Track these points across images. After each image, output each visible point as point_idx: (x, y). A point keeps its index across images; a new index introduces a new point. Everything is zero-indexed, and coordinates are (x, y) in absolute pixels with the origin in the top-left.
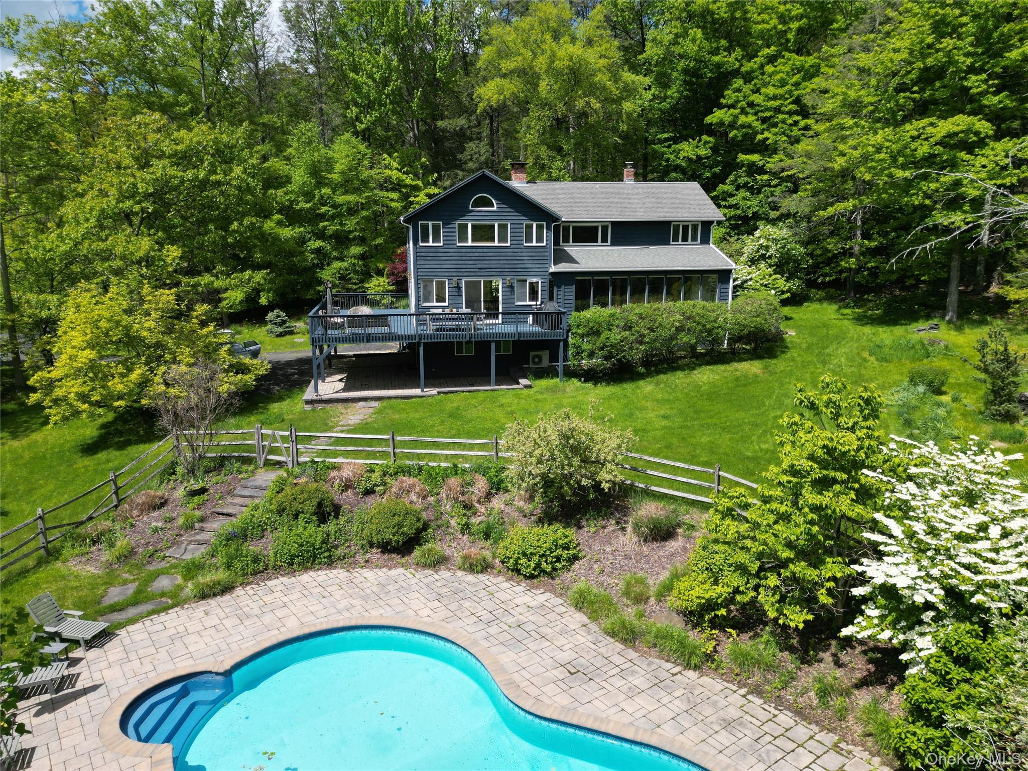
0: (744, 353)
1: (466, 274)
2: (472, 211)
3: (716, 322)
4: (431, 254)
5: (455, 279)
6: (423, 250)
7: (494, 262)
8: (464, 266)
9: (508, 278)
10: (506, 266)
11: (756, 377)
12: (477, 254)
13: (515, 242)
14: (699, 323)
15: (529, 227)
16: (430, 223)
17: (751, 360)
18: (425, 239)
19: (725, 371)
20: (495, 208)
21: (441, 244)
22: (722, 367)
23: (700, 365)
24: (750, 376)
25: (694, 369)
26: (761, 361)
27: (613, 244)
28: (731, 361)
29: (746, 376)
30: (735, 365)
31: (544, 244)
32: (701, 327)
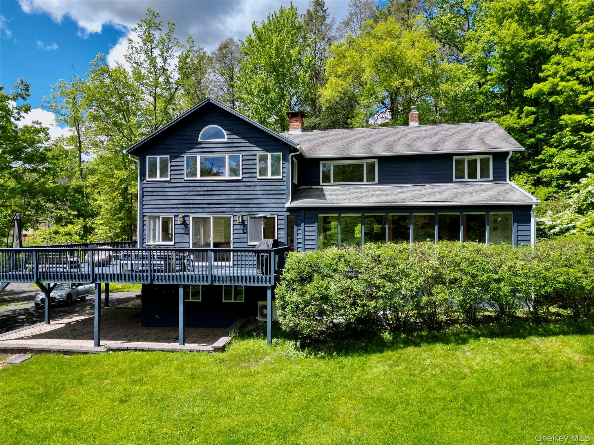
0: (556, 322)
1: (193, 210)
2: (201, 143)
3: (496, 273)
4: (158, 190)
5: (181, 215)
6: (150, 185)
7: (224, 197)
8: (192, 202)
9: (239, 215)
10: (238, 201)
11: (570, 367)
12: (205, 189)
13: (247, 175)
14: (467, 274)
15: (264, 159)
16: (158, 157)
17: (565, 333)
18: (153, 174)
19: (515, 351)
20: (225, 140)
21: (168, 179)
22: (512, 343)
23: (477, 337)
24: (559, 366)
25: (465, 341)
26: (582, 338)
27: (380, 183)
28: (530, 334)
29: (550, 365)
30: (535, 341)
31: (281, 177)
32: (469, 279)
